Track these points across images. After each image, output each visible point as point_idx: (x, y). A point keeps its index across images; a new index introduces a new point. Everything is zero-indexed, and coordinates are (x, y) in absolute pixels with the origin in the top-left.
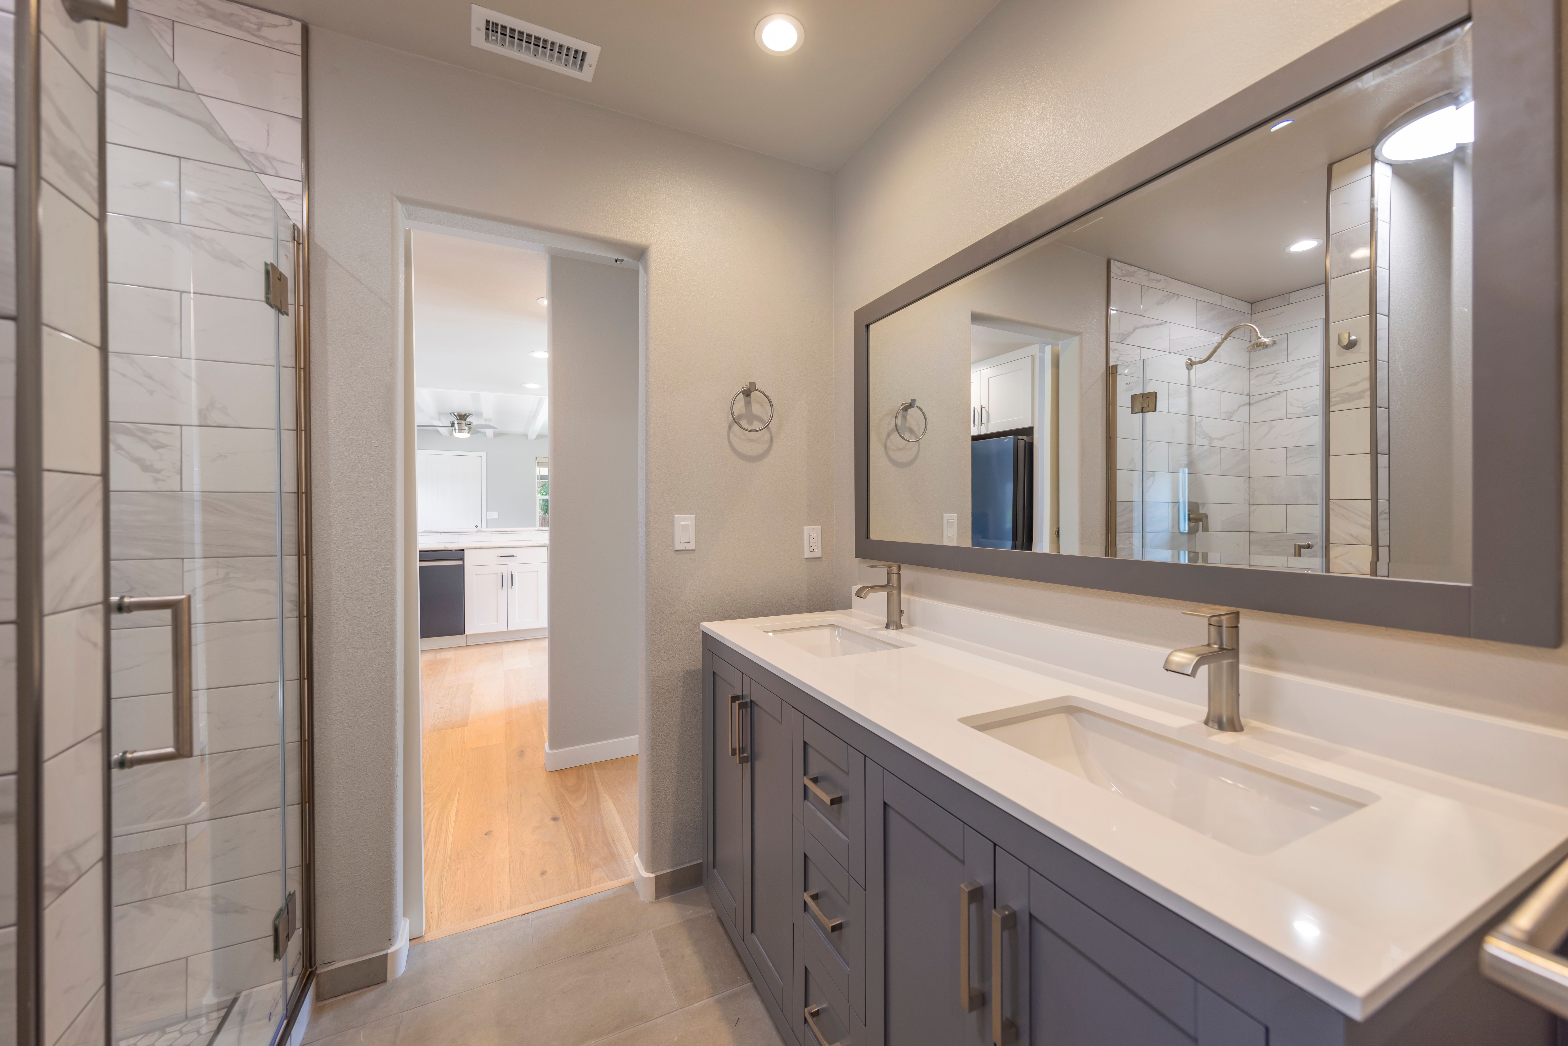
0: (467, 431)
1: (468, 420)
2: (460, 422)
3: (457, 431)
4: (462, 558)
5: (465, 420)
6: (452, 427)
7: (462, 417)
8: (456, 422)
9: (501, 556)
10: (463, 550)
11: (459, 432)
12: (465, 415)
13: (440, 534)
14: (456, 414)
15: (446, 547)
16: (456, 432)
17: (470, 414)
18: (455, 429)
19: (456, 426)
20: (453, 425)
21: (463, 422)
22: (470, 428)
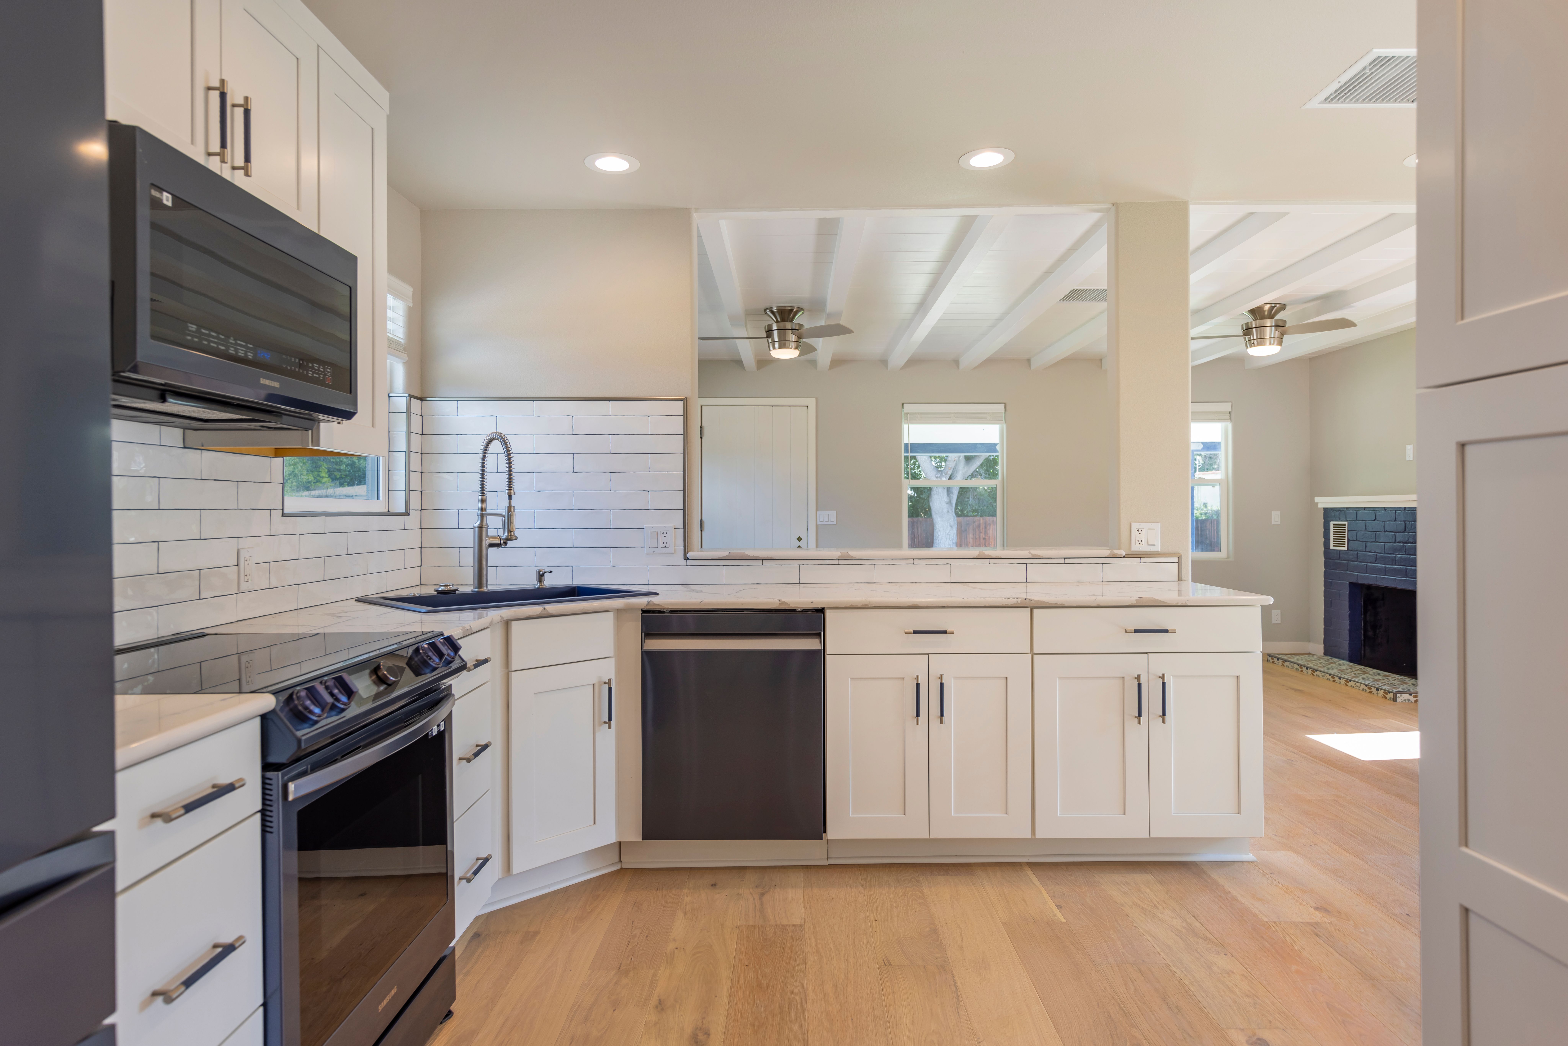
0: (793, 345)
1: (799, 319)
2: (782, 325)
3: (777, 345)
4: (819, 633)
5: (792, 321)
6: (768, 337)
7: (785, 314)
8: (775, 327)
9: (915, 632)
10: (821, 611)
11: (780, 347)
12: (791, 310)
13: (760, 562)
14: (774, 309)
15: (784, 603)
16: (774, 348)
17: (800, 309)
18: (773, 342)
19: (775, 333)
20: (769, 332)
21: (788, 325)
22: (799, 337)
